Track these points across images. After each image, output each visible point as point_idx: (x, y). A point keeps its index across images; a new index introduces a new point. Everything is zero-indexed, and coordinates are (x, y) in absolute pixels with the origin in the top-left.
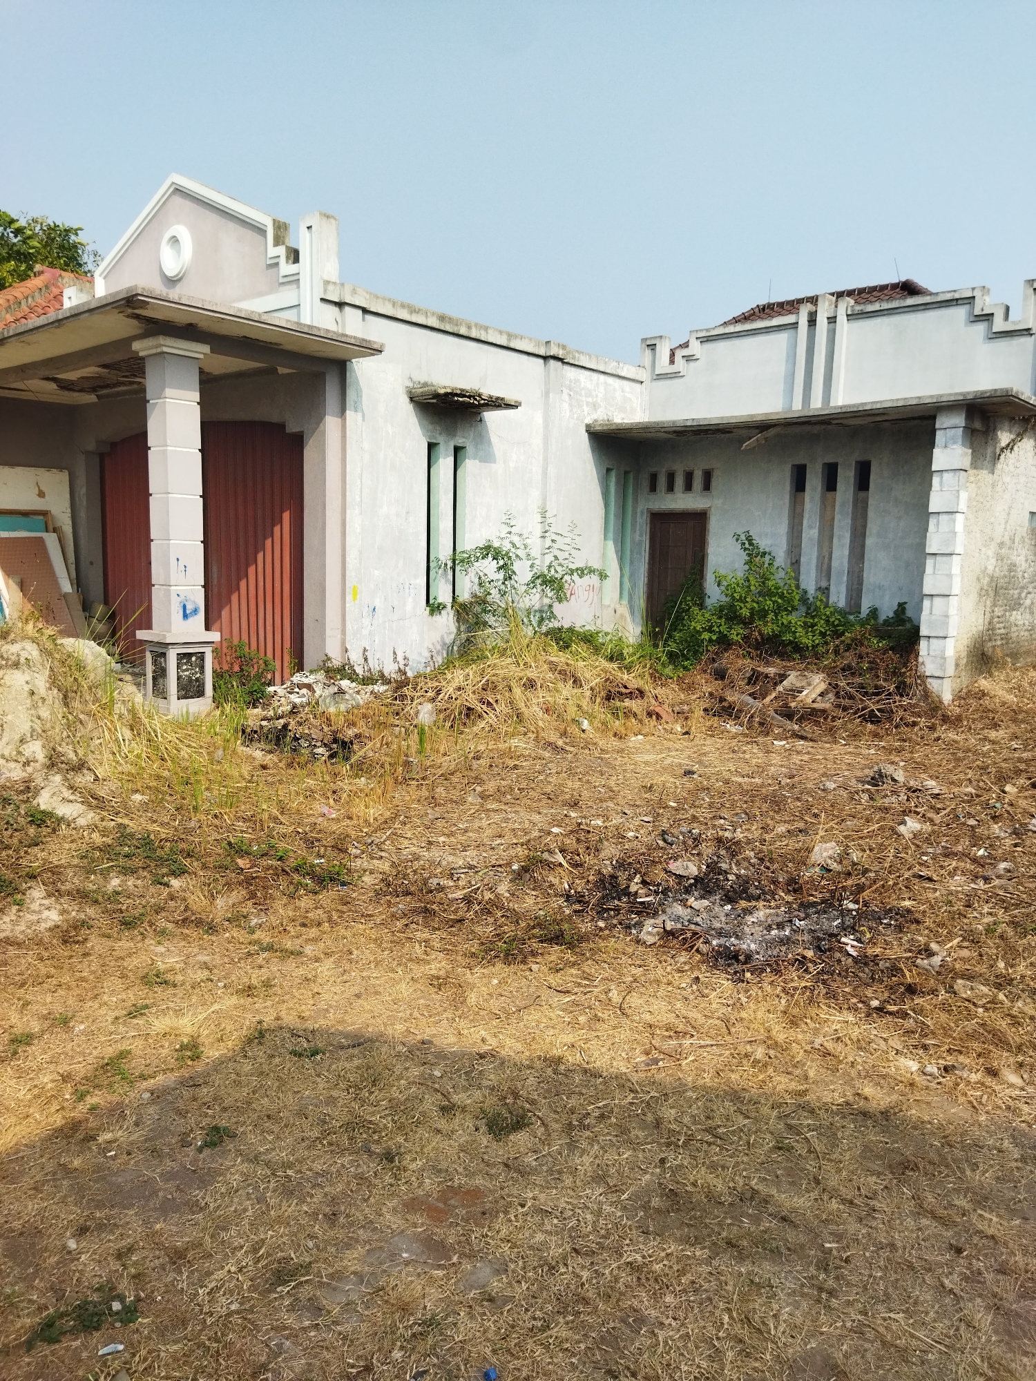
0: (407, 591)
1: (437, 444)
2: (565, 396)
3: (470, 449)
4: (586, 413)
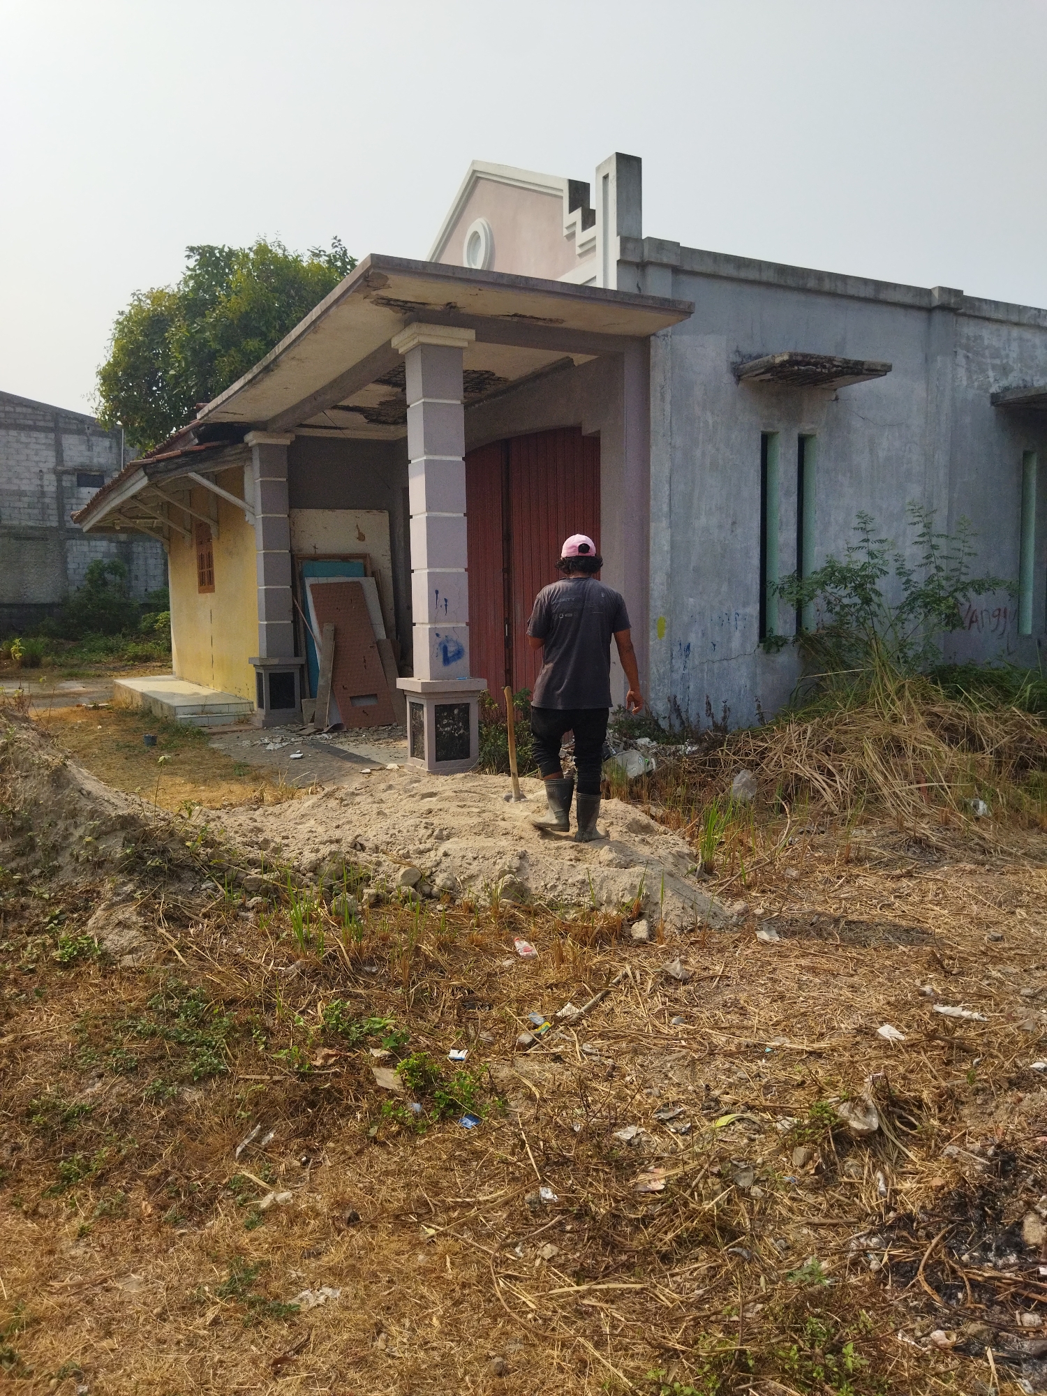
0: (733, 623)
1: (773, 434)
2: (961, 360)
3: (821, 438)
4: (992, 380)
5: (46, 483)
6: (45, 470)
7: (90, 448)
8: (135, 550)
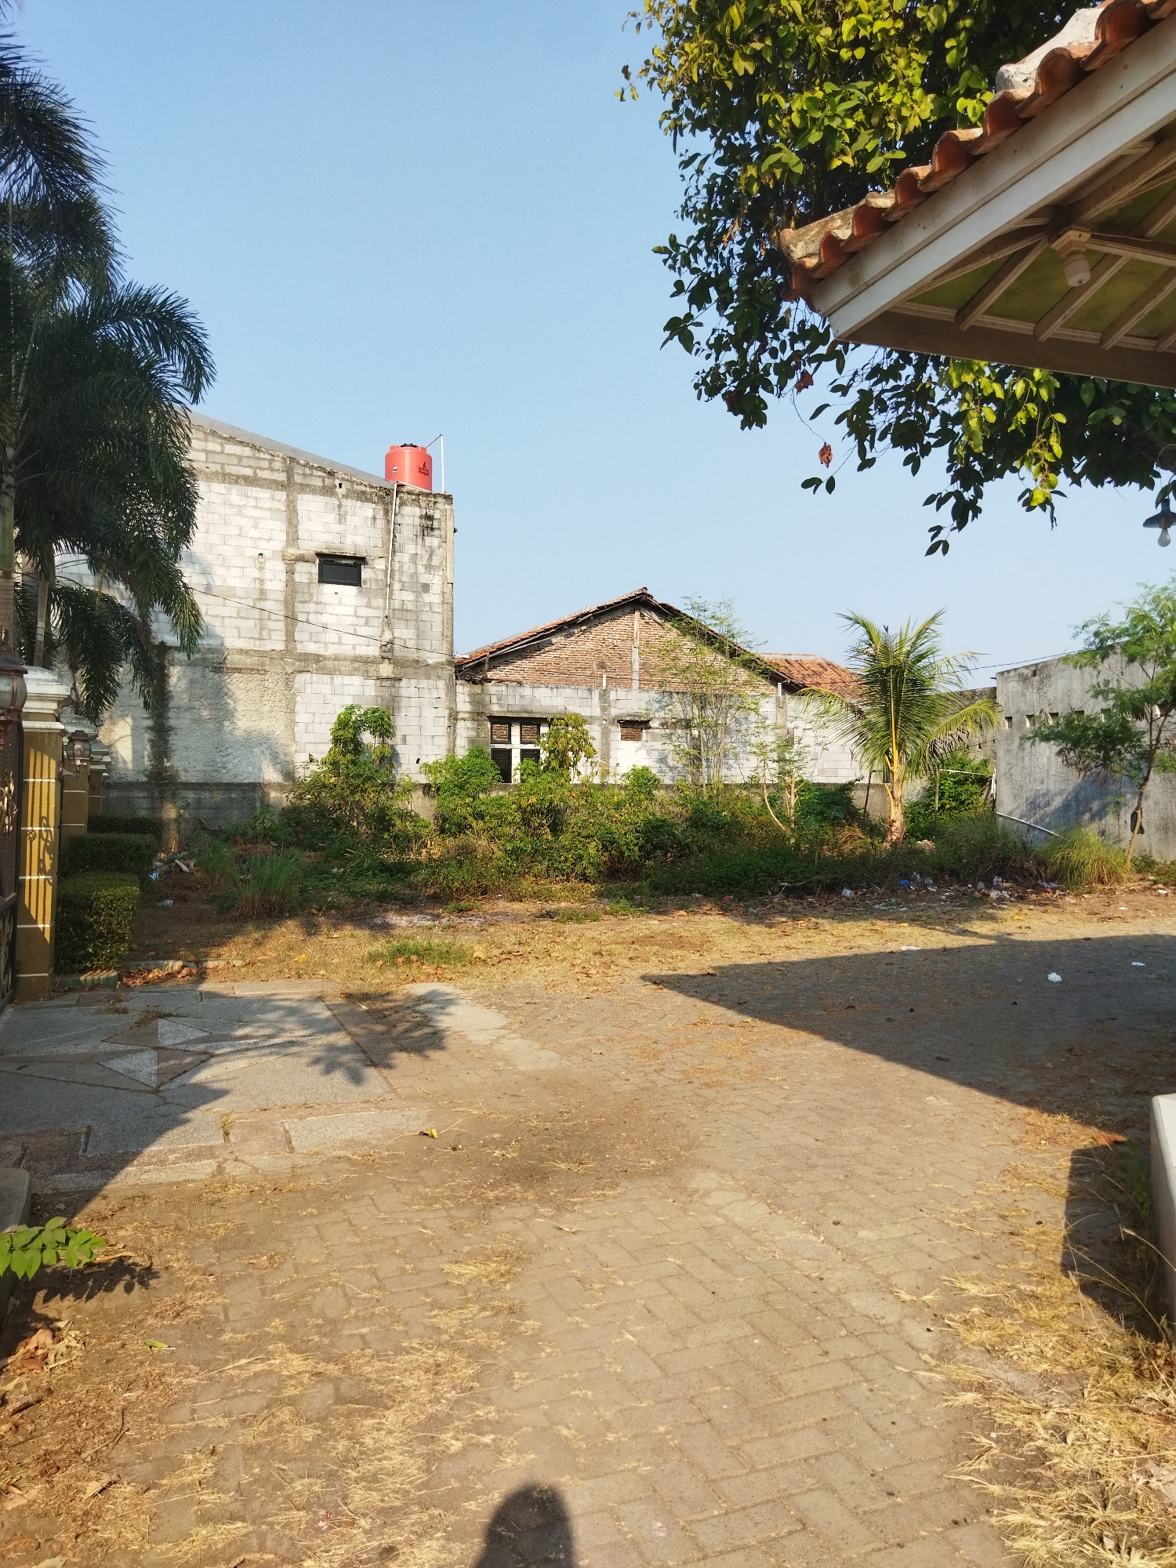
5: (268, 575)
6: (267, 554)
7: (342, 518)
8: (403, 692)
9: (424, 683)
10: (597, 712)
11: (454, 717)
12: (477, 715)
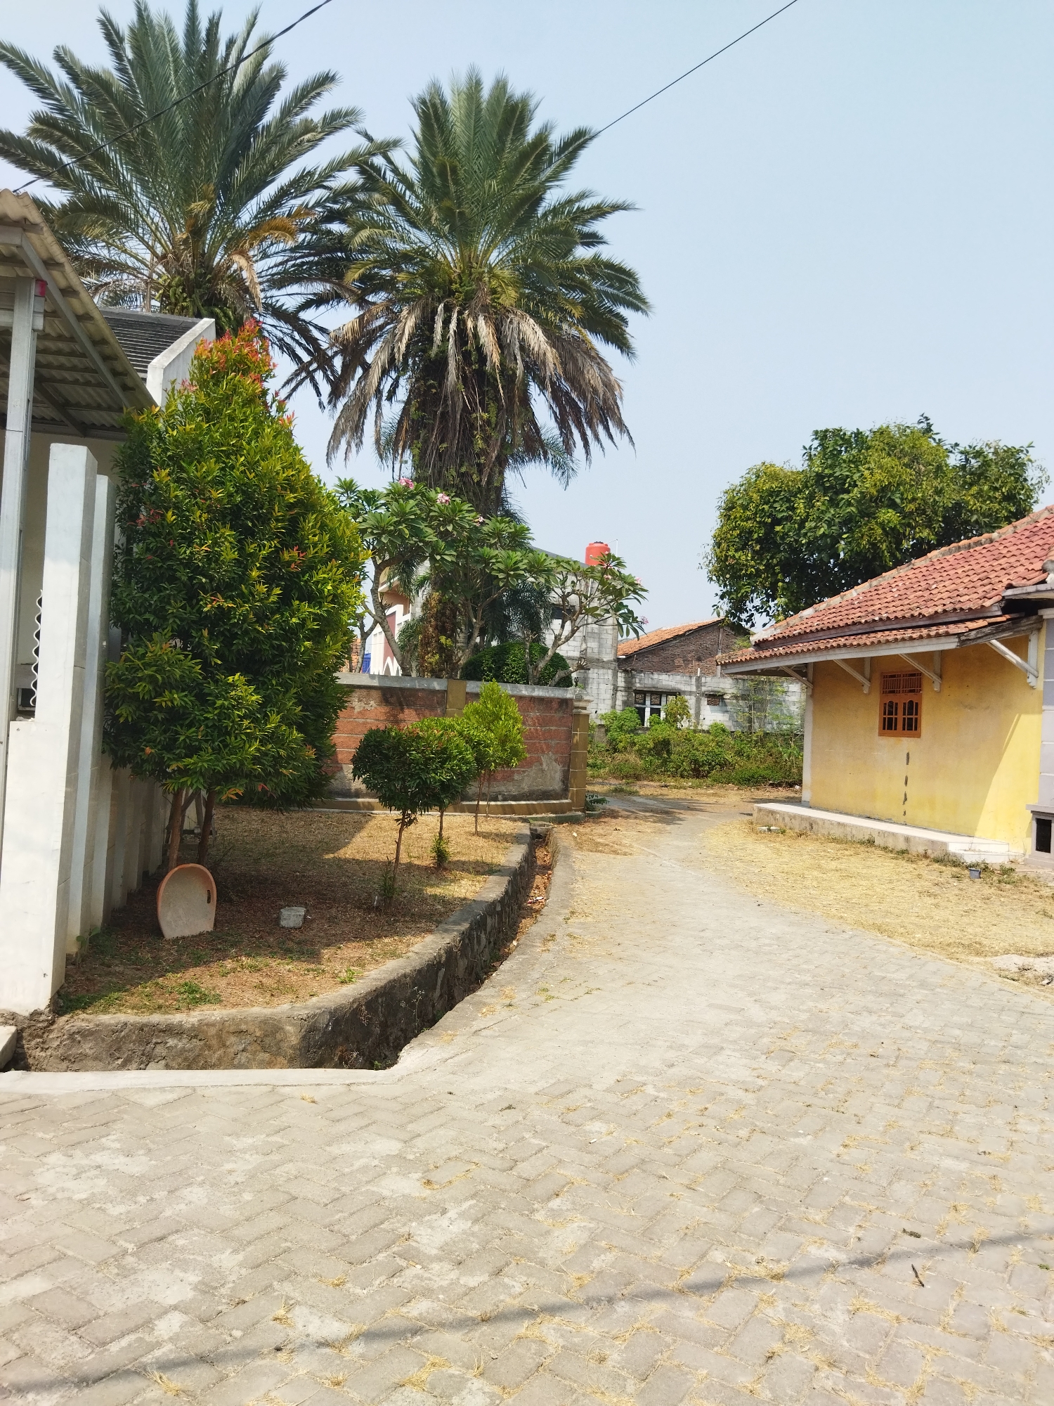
9: (601, 671)
10: (694, 689)
11: (616, 689)
12: (629, 688)
